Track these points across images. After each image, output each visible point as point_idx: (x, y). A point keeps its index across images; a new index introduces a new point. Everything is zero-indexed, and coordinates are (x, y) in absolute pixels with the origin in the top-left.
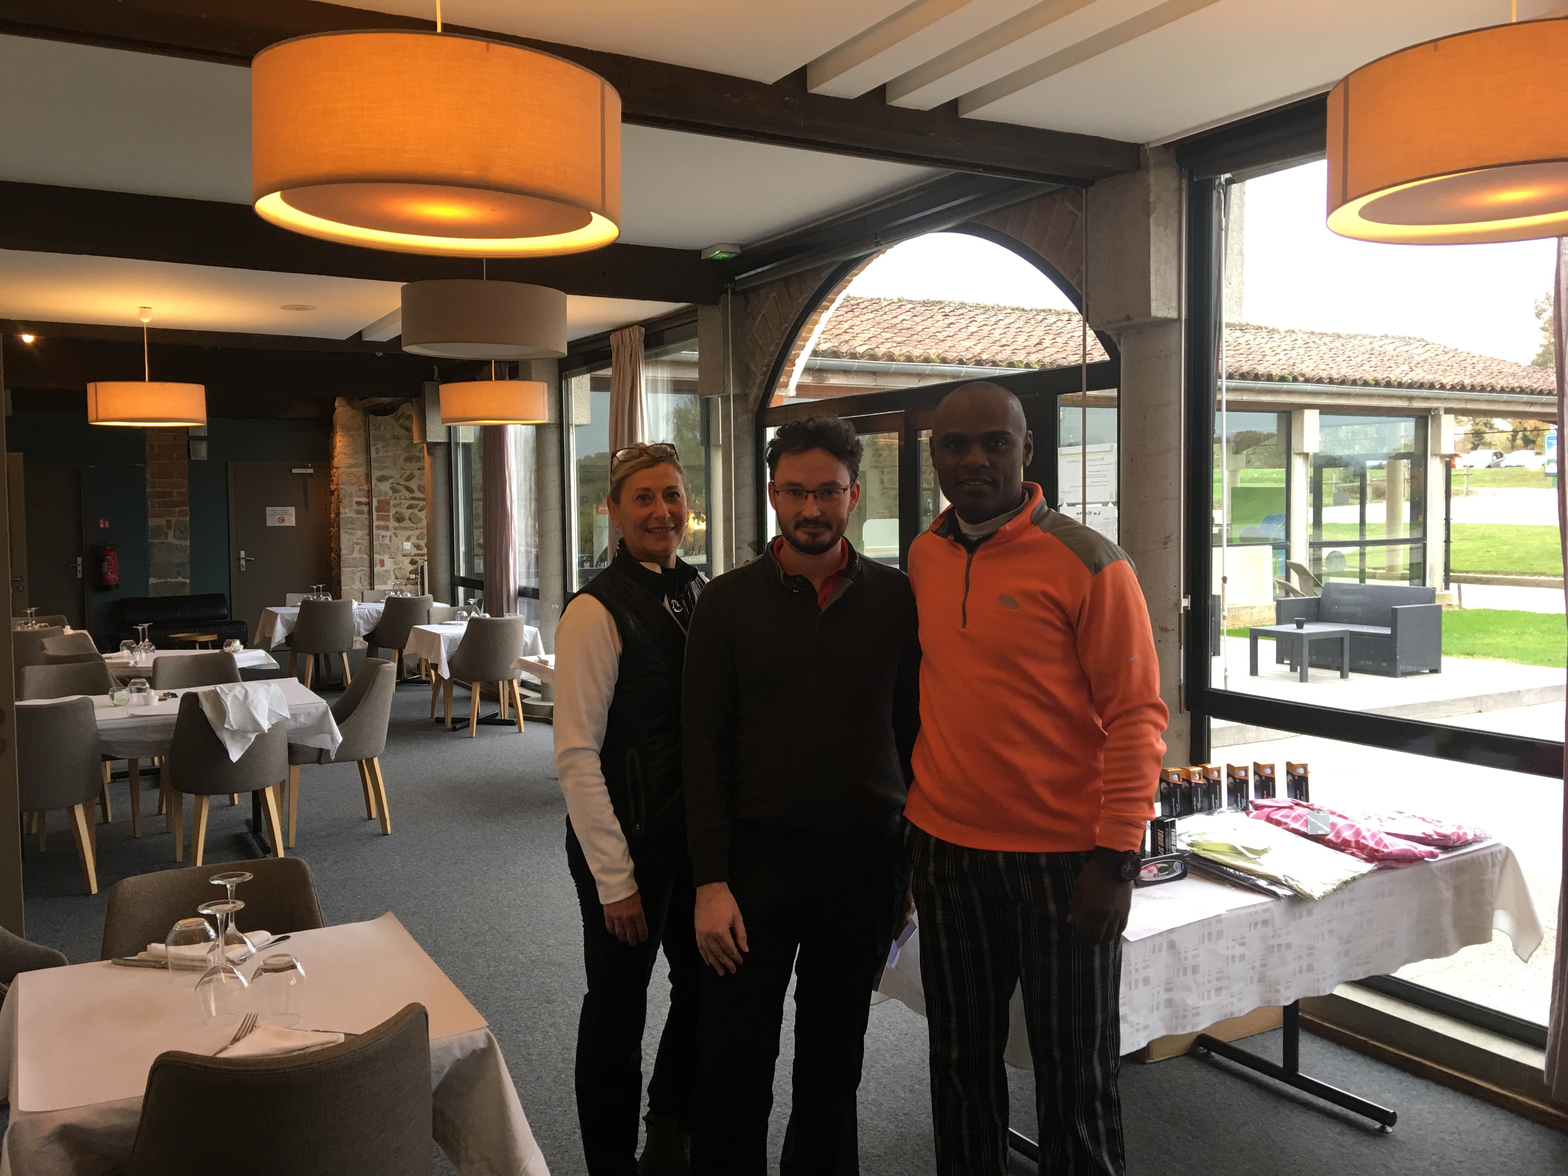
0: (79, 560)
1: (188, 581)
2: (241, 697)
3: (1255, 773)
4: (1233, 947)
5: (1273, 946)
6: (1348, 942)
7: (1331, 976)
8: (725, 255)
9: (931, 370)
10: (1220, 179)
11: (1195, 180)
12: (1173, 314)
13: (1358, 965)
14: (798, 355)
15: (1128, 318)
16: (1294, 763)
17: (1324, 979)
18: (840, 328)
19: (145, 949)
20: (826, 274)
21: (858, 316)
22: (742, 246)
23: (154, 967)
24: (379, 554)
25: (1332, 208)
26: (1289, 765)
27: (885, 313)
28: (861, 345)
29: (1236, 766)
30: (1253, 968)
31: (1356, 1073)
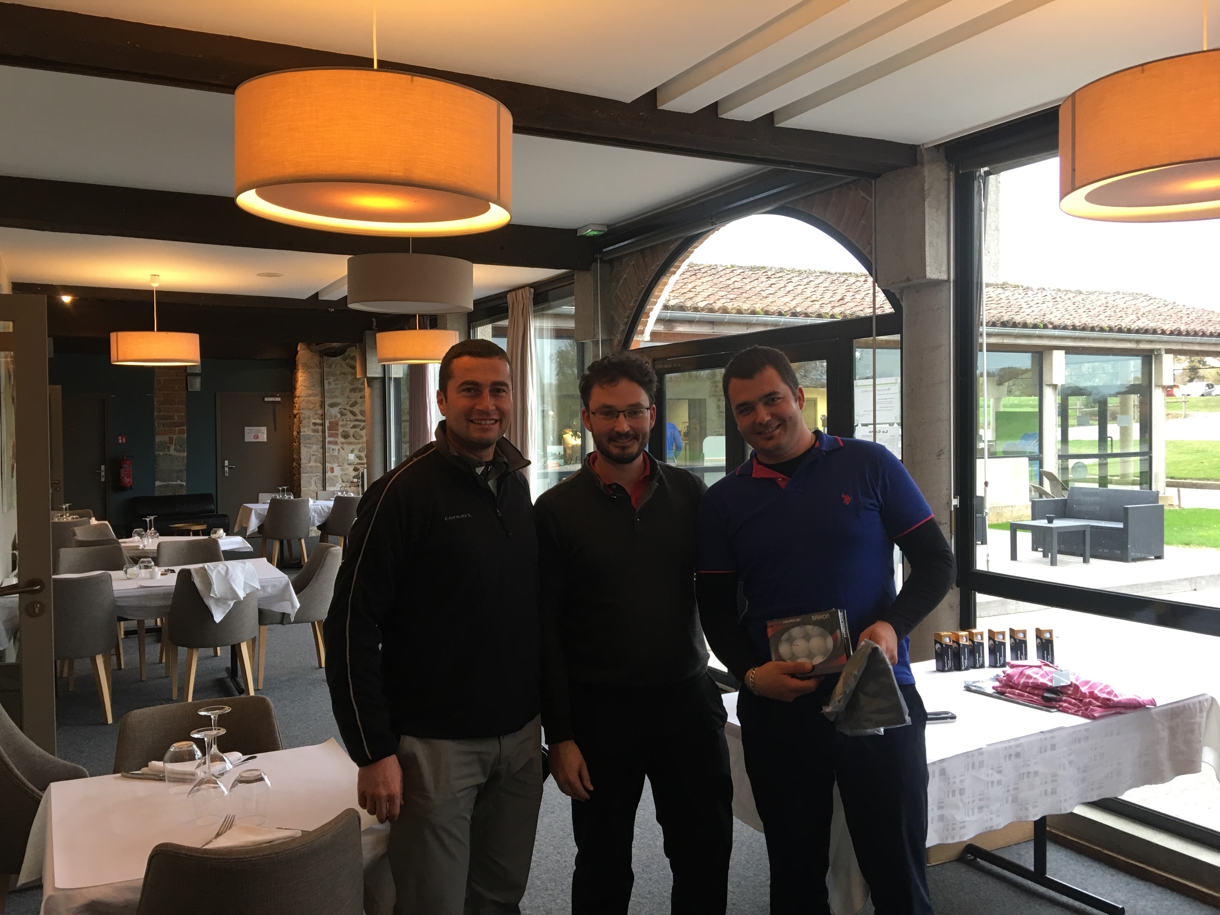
0: (103, 467)
1: (184, 484)
2: (223, 572)
3: (1011, 637)
4: (992, 774)
5: (1024, 774)
6: (1085, 771)
7: (1071, 798)
8: (595, 233)
9: (757, 320)
10: (980, 171)
11: (960, 172)
12: (944, 277)
13: (1092, 790)
14: (651, 309)
15: (908, 279)
16: (1041, 629)
17: (1065, 800)
18: (686, 288)
19: (147, 766)
20: (673, 247)
21: (699, 279)
22: (608, 226)
23: (154, 780)
24: (330, 463)
25: (1063, 194)
26: (1038, 631)
27: (721, 276)
28: (702, 301)
29: (995, 631)
30: (1008, 791)
31: (1092, 876)
